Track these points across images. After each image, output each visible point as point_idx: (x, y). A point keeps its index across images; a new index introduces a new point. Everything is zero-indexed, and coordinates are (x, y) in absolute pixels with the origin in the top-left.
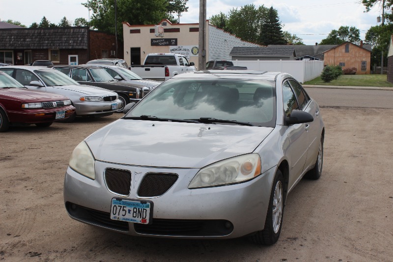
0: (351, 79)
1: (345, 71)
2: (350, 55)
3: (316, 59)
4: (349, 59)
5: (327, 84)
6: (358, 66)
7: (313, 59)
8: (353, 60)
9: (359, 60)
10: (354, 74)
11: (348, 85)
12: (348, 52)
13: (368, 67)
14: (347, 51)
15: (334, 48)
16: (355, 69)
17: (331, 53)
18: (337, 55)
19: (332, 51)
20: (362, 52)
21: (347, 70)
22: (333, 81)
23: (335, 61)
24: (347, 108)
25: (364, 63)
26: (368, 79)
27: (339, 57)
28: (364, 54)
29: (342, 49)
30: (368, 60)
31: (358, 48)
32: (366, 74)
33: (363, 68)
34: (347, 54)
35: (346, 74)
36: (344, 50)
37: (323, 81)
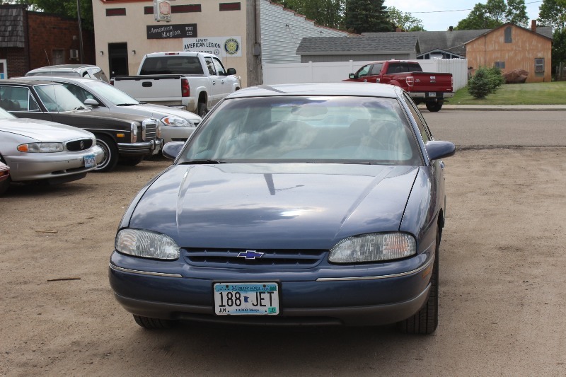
0: (521, 91)
1: (506, 76)
2: (514, 48)
3: (453, 57)
4: (511, 54)
5: (480, 102)
6: (529, 67)
7: (448, 57)
8: (519, 57)
9: (531, 56)
10: (523, 81)
11: (521, 104)
12: (511, 42)
13: (548, 69)
14: (508, 39)
15: (485, 36)
16: (524, 72)
17: (479, 45)
18: (490, 48)
19: (481, 41)
20: (535, 41)
21: (510, 75)
22: (490, 97)
23: (487, 59)
24: (538, 148)
25: (540, 61)
26: (552, 90)
27: (494, 51)
28: (540, 45)
29: (499, 36)
30: (548, 56)
31: (529, 34)
32: (544, 81)
33: (539, 71)
34: (508, 46)
35: (508, 82)
36: (502, 39)
37: (472, 97)
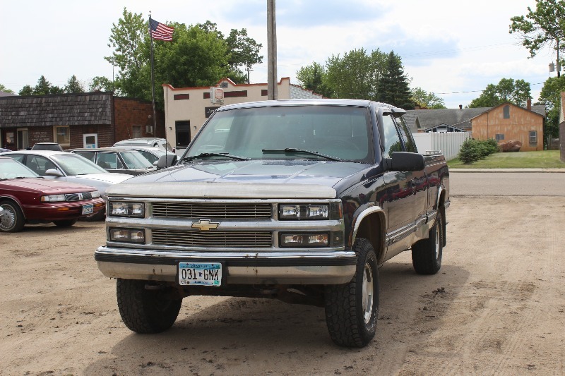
0: (507, 158)
1: (503, 146)
2: (512, 123)
3: (456, 130)
4: (509, 128)
5: (466, 166)
6: (524, 139)
7: (451, 130)
8: (516, 131)
9: (525, 129)
10: (517, 150)
11: (498, 167)
12: (508, 117)
13: (540, 140)
14: (506, 116)
15: (487, 113)
16: (518, 143)
17: (482, 120)
18: (492, 122)
19: (484, 117)
20: (529, 117)
21: (506, 145)
22: (480, 162)
23: (489, 132)
25: (533, 133)
27: (495, 125)
28: (533, 120)
29: (499, 113)
30: (540, 129)
31: (523, 111)
32: (537, 150)
33: (533, 142)
34: (507, 122)
35: (504, 151)
36: (501, 116)
37: (461, 162)
